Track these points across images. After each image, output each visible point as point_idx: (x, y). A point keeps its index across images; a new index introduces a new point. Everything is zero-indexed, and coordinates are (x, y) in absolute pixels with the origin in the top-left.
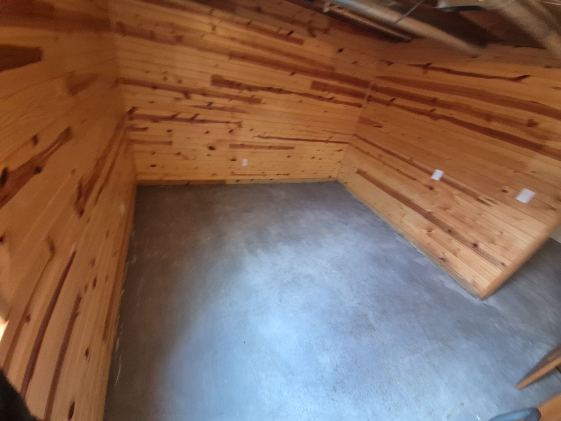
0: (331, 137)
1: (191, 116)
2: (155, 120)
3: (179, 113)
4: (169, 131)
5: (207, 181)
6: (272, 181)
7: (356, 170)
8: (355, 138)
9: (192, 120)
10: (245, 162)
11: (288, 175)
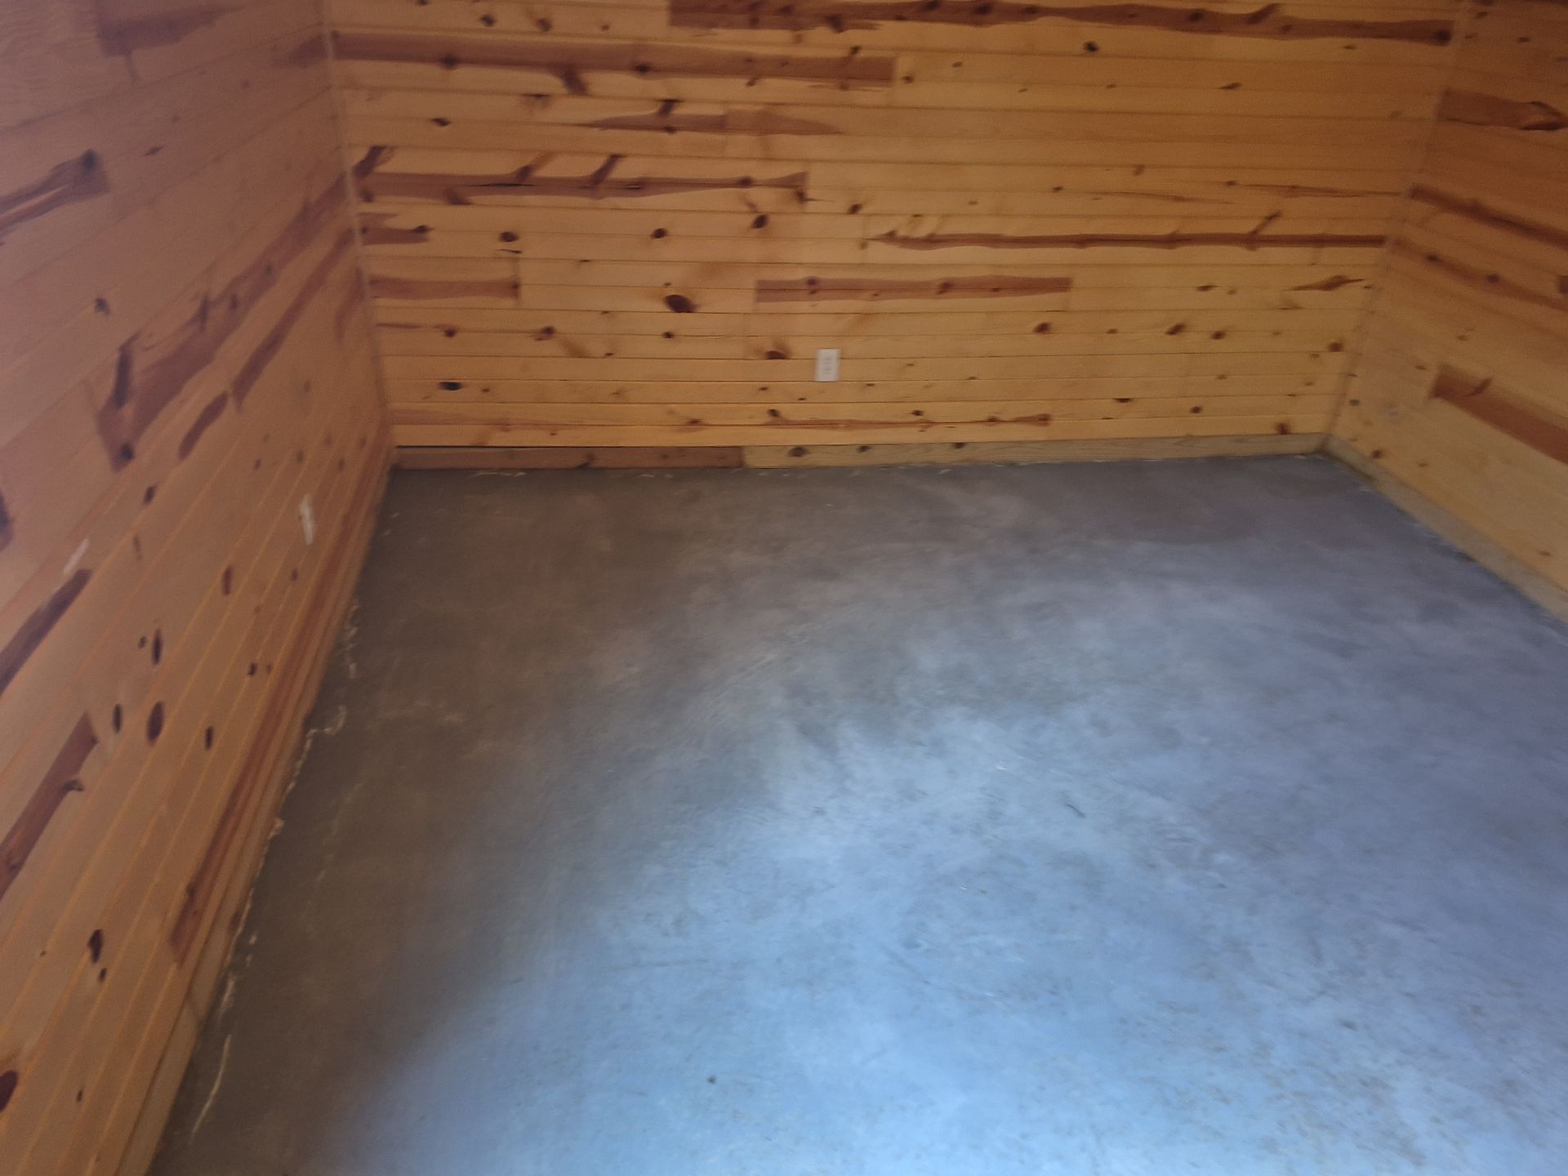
0: (1272, 218)
1: (588, 167)
2: (454, 192)
3: (546, 157)
4: (508, 237)
5: (664, 453)
6: (963, 453)
7: (1429, 378)
8: (1421, 208)
9: (595, 184)
10: (828, 365)
11: (1044, 419)
